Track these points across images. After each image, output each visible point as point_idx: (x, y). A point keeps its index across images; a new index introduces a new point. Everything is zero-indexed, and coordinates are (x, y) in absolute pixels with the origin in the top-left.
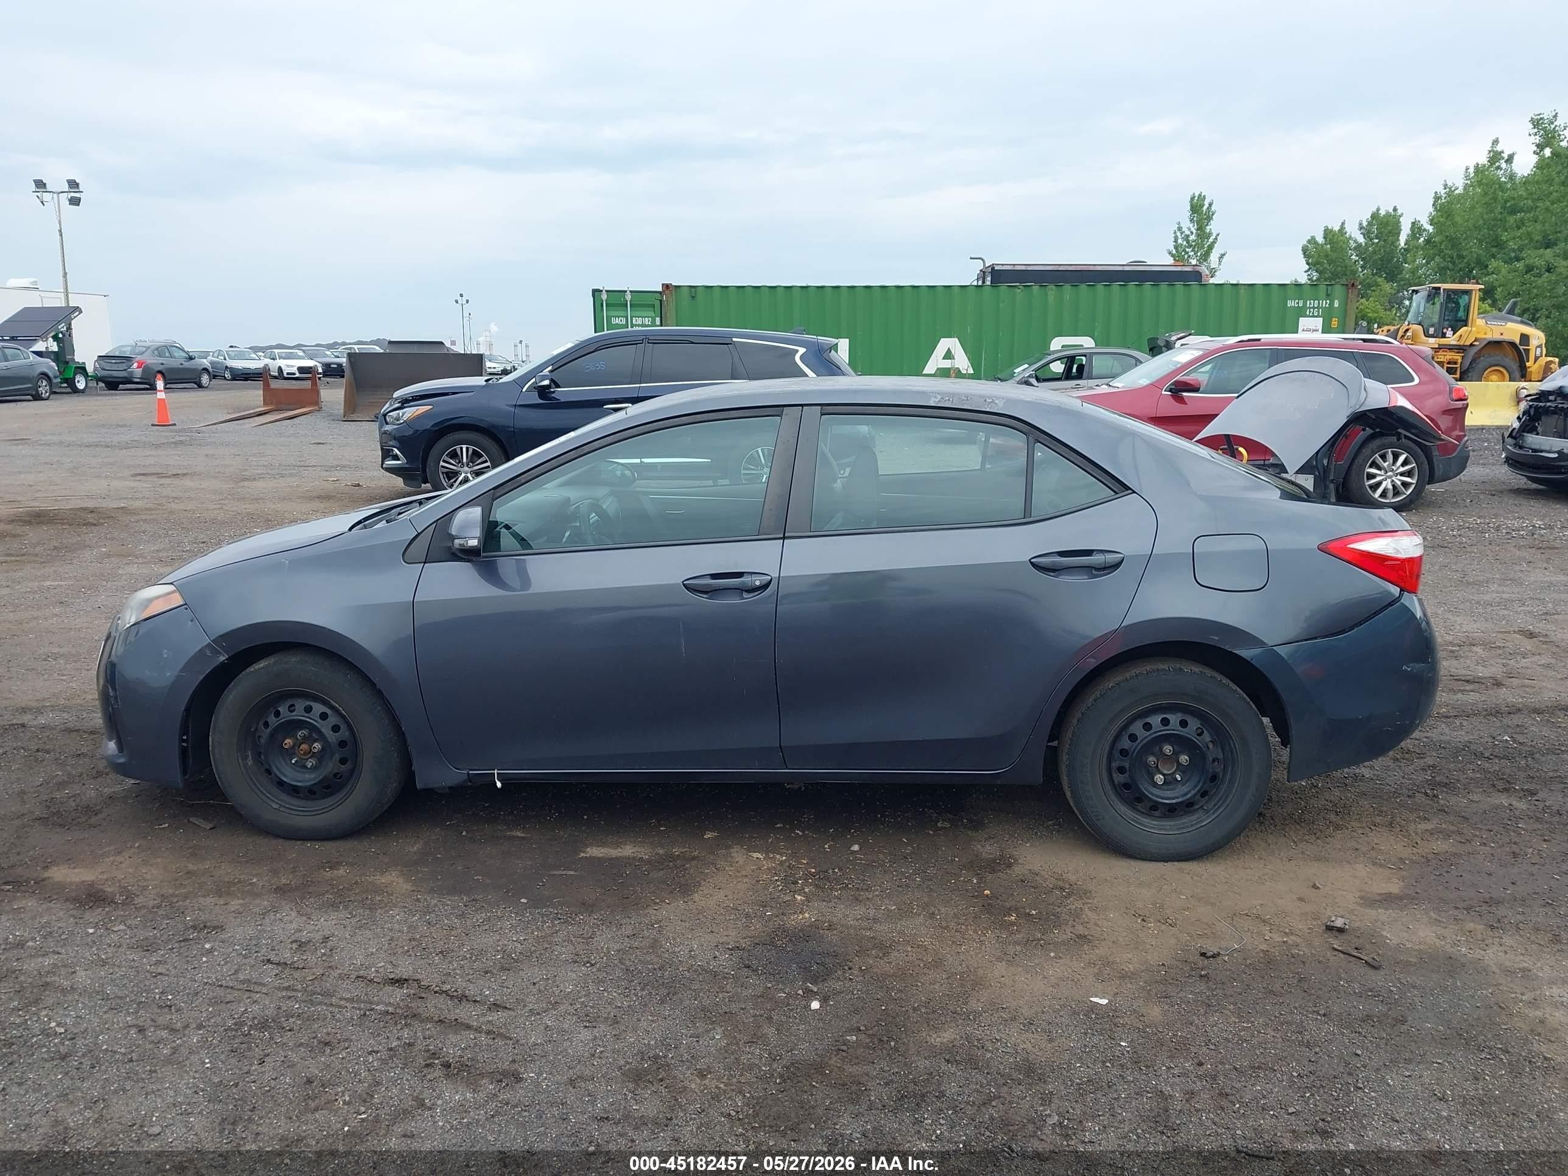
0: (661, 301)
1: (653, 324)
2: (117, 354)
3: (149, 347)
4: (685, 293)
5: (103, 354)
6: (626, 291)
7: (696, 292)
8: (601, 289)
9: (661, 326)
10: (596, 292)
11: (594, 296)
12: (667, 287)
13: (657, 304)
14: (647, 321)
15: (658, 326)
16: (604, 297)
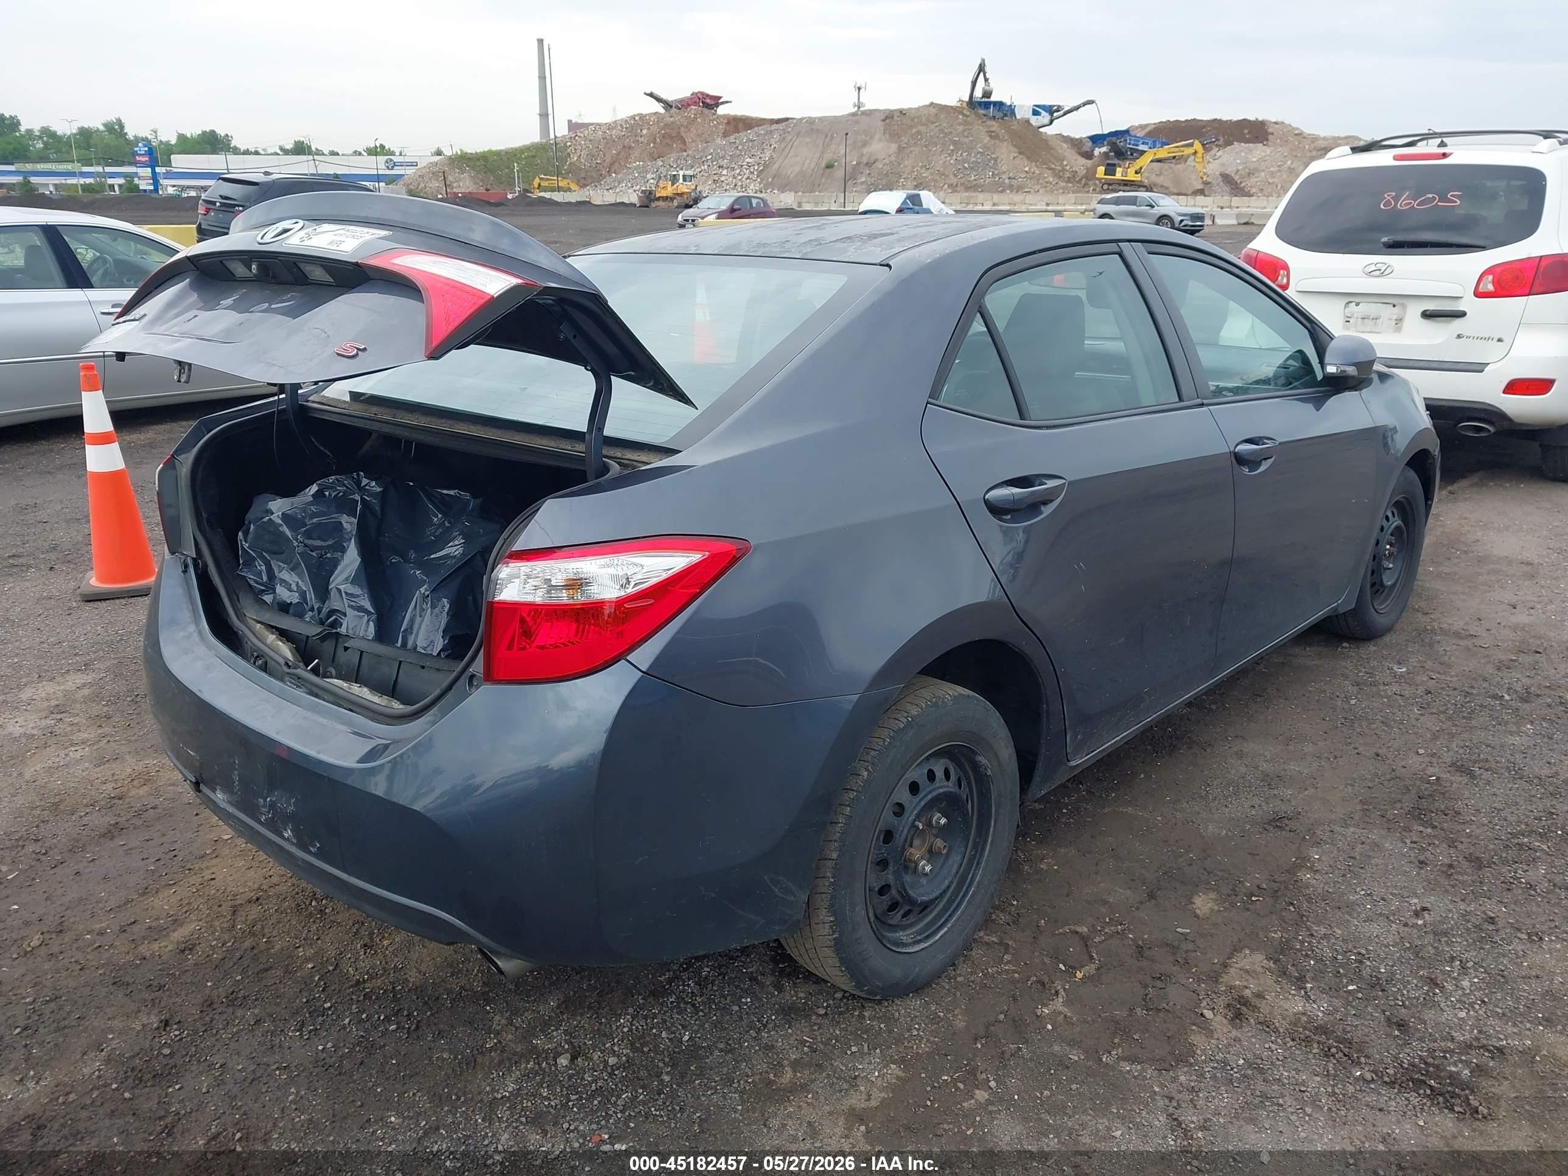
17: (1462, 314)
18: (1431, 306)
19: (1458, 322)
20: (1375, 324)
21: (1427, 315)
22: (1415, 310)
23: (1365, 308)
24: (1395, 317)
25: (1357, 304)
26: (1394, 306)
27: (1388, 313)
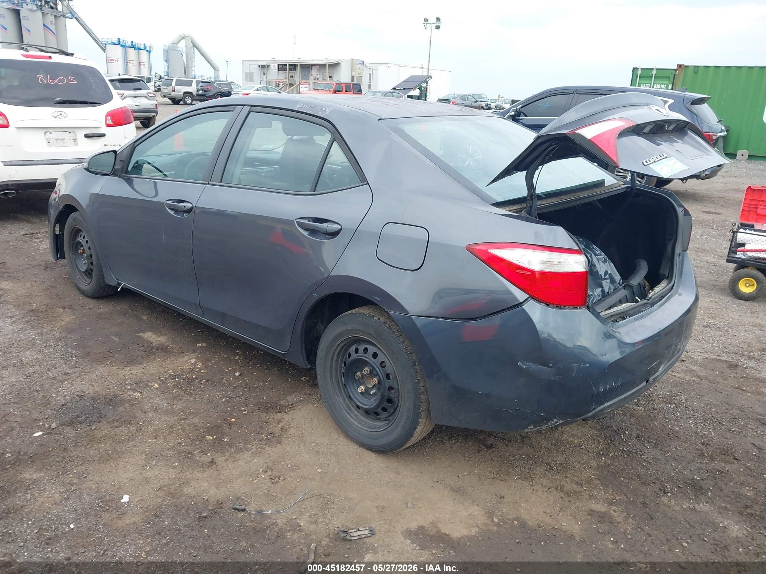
0: (675, 75)
1: (667, 88)
2: (446, 98)
3: (459, 96)
4: (691, 70)
5: (440, 98)
6: (653, 69)
7: (698, 70)
8: (638, 67)
9: (672, 89)
10: (635, 70)
11: (633, 71)
12: (680, 66)
13: (672, 76)
14: (663, 86)
15: (670, 89)
16: (639, 72)
17: (103, 135)
18: (88, 132)
19: (102, 139)
20: (64, 142)
21: (87, 136)
22: (80, 135)
23: (55, 135)
24: (72, 138)
25: (51, 133)
26: (70, 133)
27: (66, 136)
